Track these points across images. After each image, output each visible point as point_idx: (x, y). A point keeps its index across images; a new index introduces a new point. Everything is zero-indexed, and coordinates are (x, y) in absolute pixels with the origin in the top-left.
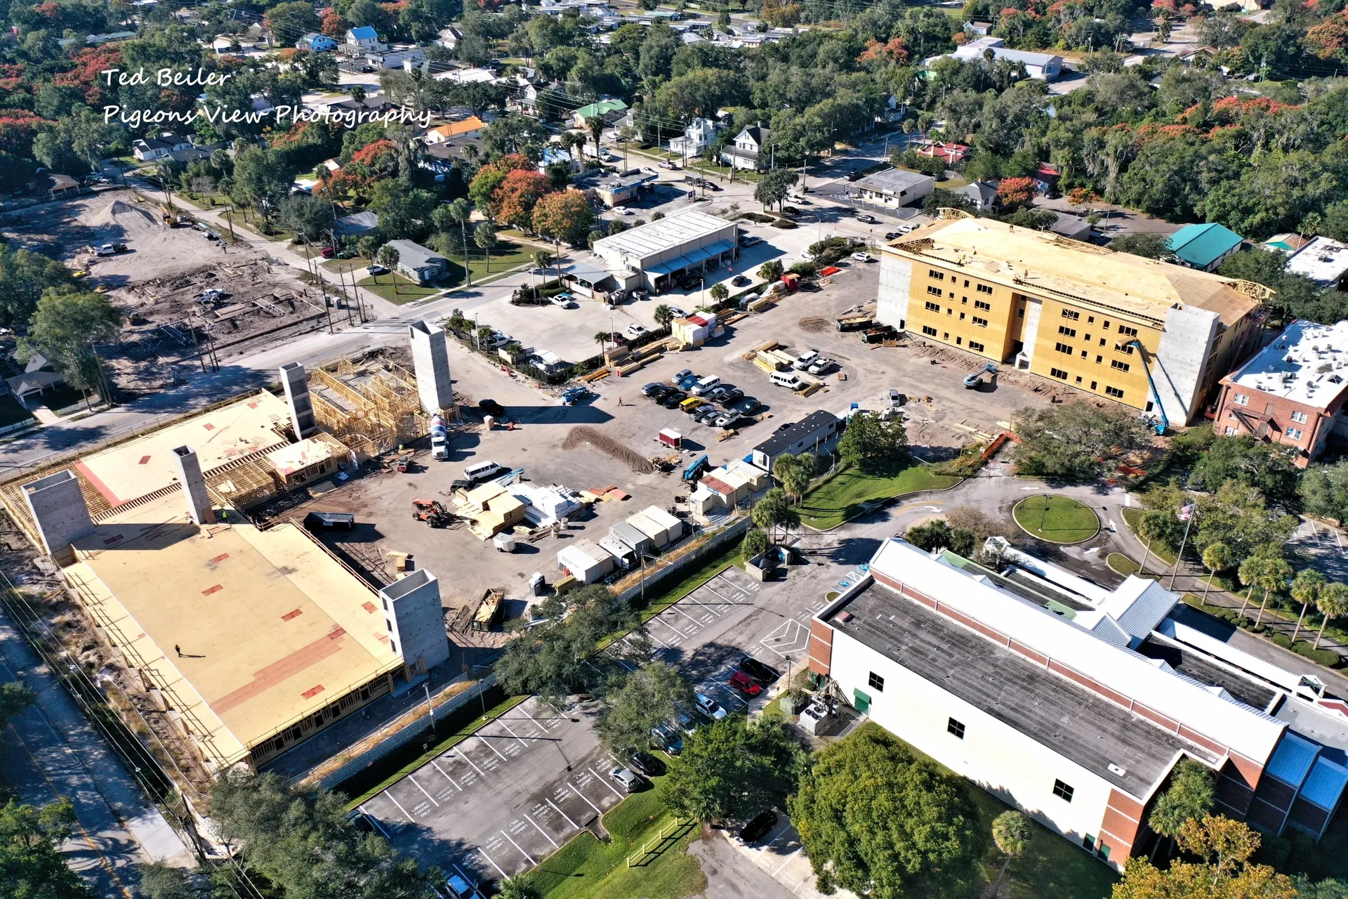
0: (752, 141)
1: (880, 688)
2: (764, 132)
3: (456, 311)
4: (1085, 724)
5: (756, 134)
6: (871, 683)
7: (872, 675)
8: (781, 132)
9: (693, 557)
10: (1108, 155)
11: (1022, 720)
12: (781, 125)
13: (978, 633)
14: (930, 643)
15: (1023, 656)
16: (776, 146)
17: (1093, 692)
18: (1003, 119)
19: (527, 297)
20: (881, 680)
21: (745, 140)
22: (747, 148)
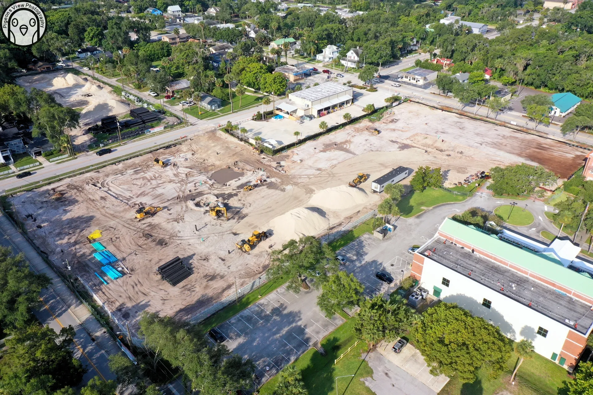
0: (354, 55)
1: (447, 285)
2: (360, 52)
3: (229, 122)
4: (551, 302)
5: (356, 52)
6: (443, 283)
7: (444, 279)
8: (368, 51)
11: (521, 299)
12: (368, 48)
13: (493, 261)
14: (471, 265)
15: (516, 271)
16: (366, 57)
17: (552, 287)
19: (259, 117)
20: (448, 281)
21: (351, 55)
22: (352, 58)
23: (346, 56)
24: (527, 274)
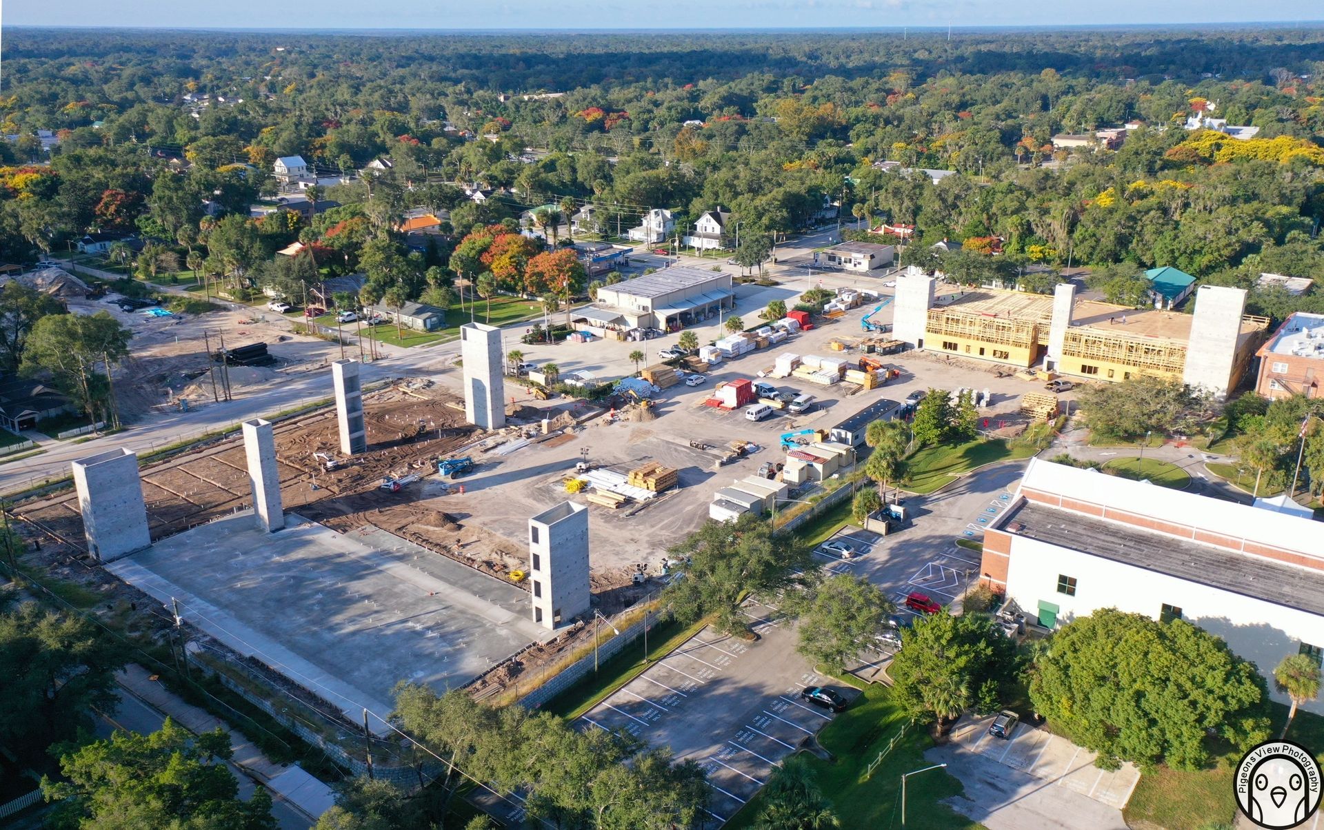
0: (714, 223)
1: (1072, 592)
2: (724, 216)
4: (1309, 591)
5: (717, 218)
6: (1061, 589)
7: (1063, 579)
8: (744, 213)
9: (808, 517)
10: (1054, 218)
12: (743, 207)
14: (1113, 542)
15: (1212, 546)
16: (740, 225)
18: (944, 200)
19: (540, 338)
20: (1073, 582)
21: (707, 224)
22: (709, 231)
23: (695, 227)
24: (1239, 548)
